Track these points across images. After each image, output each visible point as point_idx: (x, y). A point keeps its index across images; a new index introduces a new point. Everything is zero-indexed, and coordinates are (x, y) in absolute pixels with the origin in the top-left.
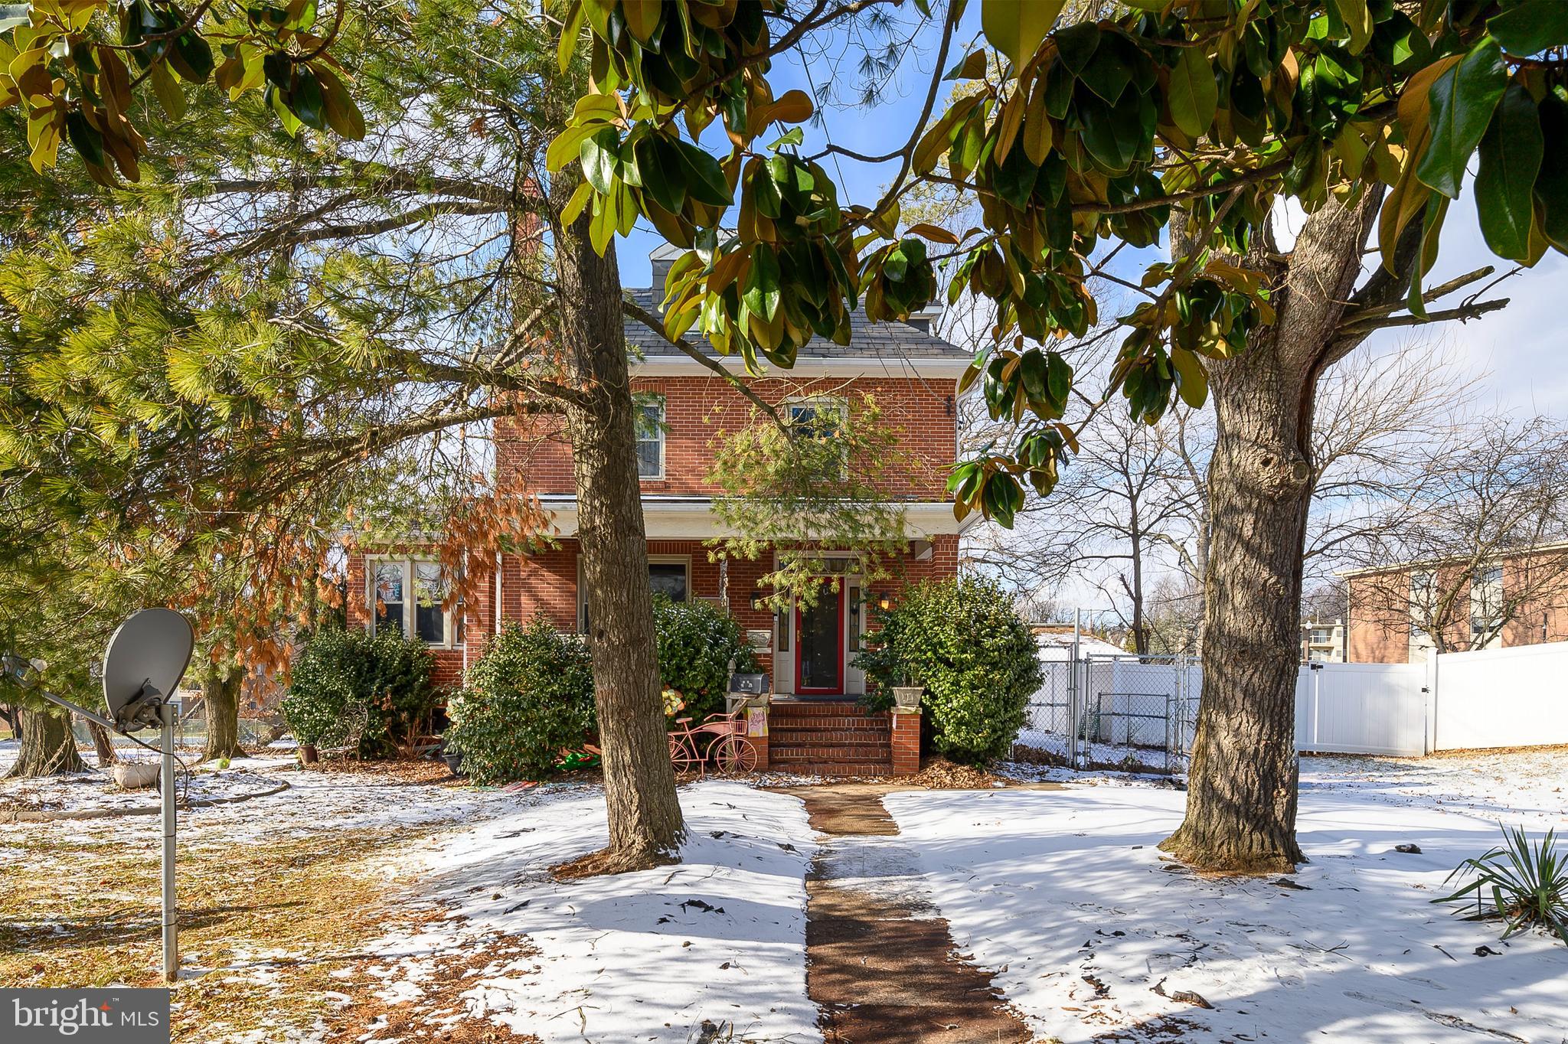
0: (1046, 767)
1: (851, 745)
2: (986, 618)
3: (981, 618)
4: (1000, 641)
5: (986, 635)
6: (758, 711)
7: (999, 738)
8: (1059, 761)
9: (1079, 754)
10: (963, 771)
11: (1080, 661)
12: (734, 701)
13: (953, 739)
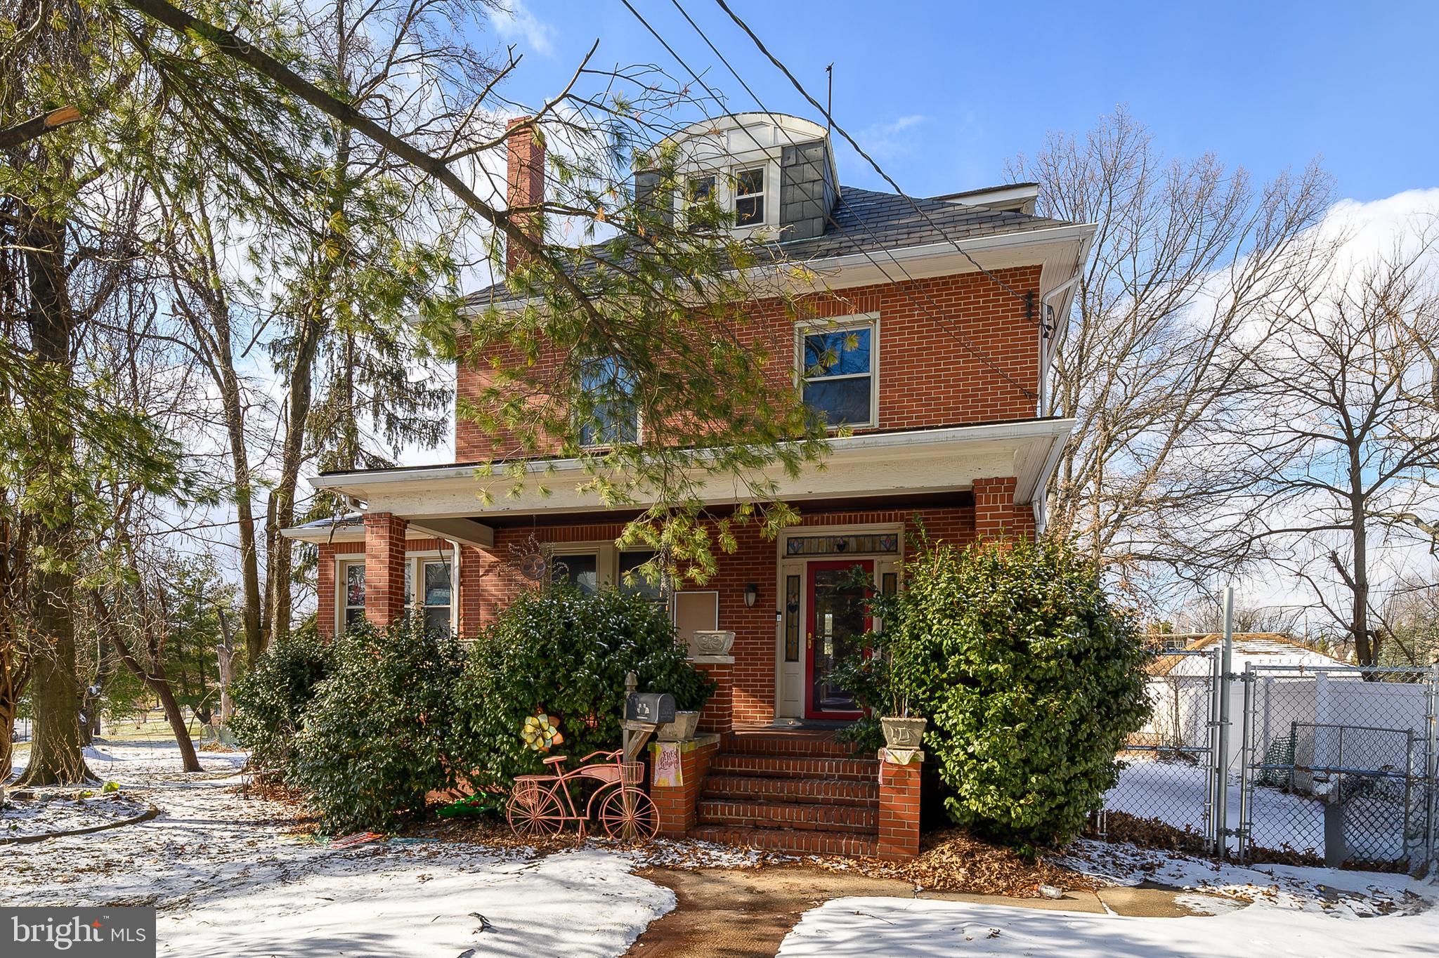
0: (1161, 855)
1: (826, 802)
2: (1038, 604)
3: (1026, 604)
4: (1061, 641)
5: (1038, 631)
6: (671, 748)
7: (1060, 807)
8: (1191, 845)
9: (1228, 833)
10: (992, 860)
11: (1232, 677)
12: (632, 733)
13: (974, 805)
